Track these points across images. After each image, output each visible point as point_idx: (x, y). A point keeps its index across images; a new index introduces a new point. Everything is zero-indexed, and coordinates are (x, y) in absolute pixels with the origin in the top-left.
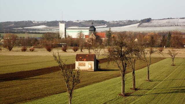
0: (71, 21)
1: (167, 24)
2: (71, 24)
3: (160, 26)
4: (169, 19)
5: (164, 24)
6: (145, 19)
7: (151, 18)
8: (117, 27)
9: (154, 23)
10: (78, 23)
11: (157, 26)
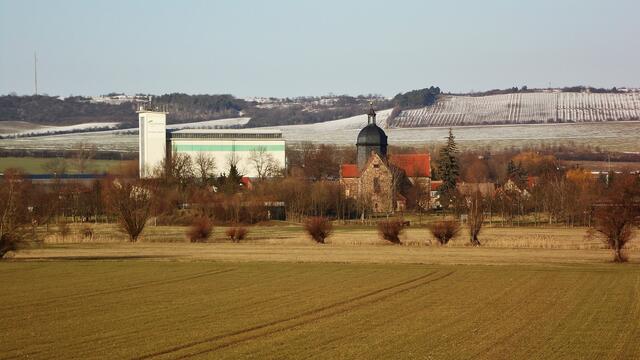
0: (81, 98)
1: (511, 116)
2: (82, 111)
3: (485, 123)
4: (515, 90)
5: (496, 113)
6: (415, 93)
7: (438, 89)
8: (293, 124)
9: (456, 108)
10: (115, 105)
11: (470, 124)
